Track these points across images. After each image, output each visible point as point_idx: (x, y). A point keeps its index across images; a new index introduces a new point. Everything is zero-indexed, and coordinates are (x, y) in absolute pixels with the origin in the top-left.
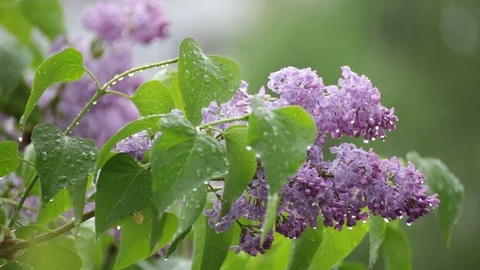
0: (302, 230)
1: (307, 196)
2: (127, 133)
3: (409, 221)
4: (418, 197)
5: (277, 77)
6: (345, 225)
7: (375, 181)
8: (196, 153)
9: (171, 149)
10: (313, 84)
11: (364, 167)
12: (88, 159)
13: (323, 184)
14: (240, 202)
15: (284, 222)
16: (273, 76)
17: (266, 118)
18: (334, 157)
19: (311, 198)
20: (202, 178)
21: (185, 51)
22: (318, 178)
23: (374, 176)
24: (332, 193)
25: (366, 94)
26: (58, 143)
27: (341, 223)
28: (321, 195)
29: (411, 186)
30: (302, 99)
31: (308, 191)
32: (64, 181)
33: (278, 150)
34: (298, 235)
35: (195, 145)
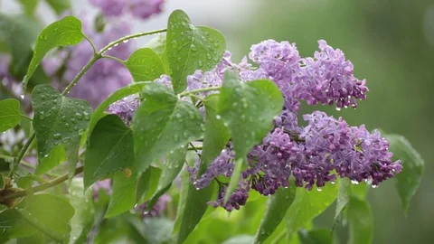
0: (276, 188)
1: (279, 159)
2: (118, 96)
3: (373, 184)
4: (383, 163)
5: (257, 49)
6: (315, 185)
7: (342, 146)
8: (175, 118)
9: (153, 114)
10: (289, 56)
11: (332, 134)
12: (82, 119)
13: (294, 148)
14: (218, 162)
15: (260, 181)
16: (254, 47)
17: (237, 90)
18: (307, 123)
19: (283, 161)
20: (179, 141)
21: (174, 23)
22: (290, 143)
23: (342, 142)
24: (303, 157)
25: (338, 66)
26: (55, 103)
27: (312, 183)
28: (293, 158)
29: (376, 152)
30: (279, 69)
31: (280, 154)
32: (60, 138)
33: (247, 119)
34: (272, 192)
35: (175, 111)
